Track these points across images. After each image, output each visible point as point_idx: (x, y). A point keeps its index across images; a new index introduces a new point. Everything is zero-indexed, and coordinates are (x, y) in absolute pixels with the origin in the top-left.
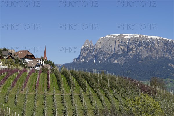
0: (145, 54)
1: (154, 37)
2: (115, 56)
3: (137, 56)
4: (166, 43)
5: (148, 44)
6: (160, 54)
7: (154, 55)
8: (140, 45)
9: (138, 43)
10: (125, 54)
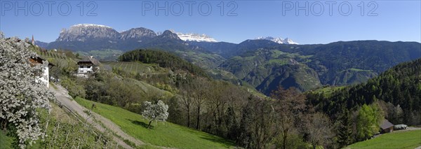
0: (96, 36)
1: (101, 26)
2: (79, 37)
3: (92, 36)
4: (108, 29)
5: (98, 30)
6: (104, 35)
7: (101, 36)
8: (93, 30)
9: (92, 29)
10: (85, 35)
